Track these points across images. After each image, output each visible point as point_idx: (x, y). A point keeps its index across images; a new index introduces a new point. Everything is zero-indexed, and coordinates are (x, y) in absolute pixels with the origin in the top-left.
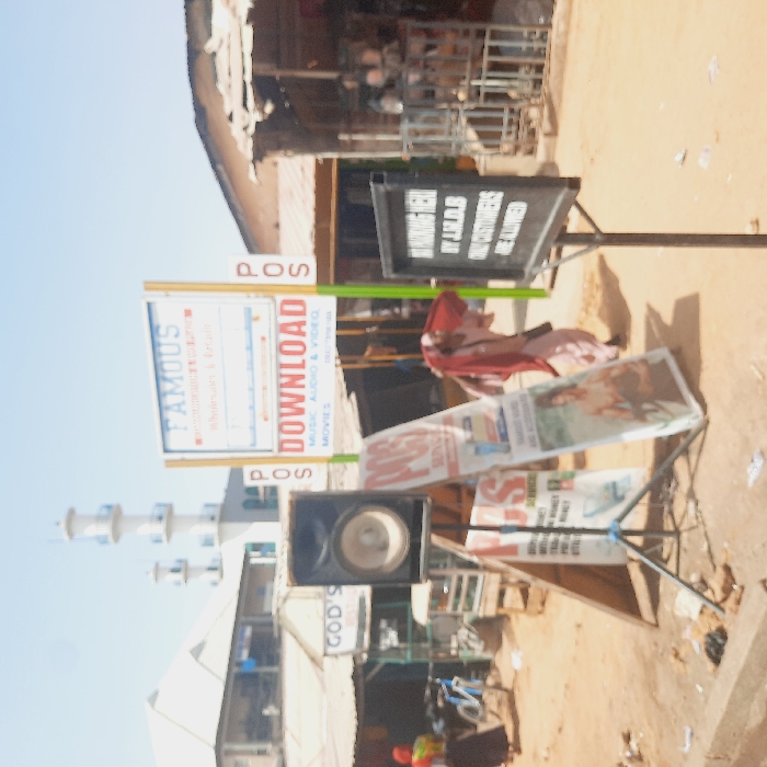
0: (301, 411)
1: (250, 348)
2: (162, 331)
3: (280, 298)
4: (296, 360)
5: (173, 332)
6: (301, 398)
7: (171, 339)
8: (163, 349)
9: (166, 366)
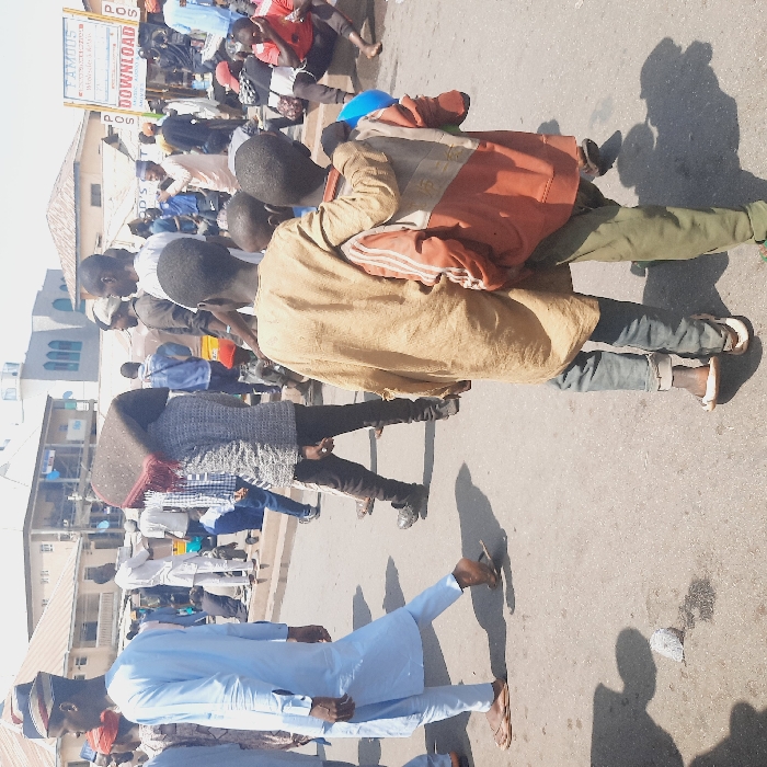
0: (130, 86)
1: (108, 49)
2: (69, 33)
3: (123, 25)
4: (129, 58)
5: (73, 35)
6: (131, 79)
7: (72, 38)
8: (68, 43)
9: (69, 52)
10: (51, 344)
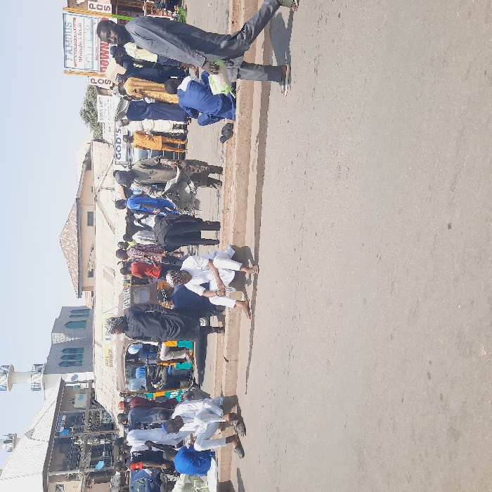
0: (107, 57)
2: (67, 24)
7: (69, 27)
8: (67, 30)
9: (67, 36)
10: (64, 351)
